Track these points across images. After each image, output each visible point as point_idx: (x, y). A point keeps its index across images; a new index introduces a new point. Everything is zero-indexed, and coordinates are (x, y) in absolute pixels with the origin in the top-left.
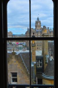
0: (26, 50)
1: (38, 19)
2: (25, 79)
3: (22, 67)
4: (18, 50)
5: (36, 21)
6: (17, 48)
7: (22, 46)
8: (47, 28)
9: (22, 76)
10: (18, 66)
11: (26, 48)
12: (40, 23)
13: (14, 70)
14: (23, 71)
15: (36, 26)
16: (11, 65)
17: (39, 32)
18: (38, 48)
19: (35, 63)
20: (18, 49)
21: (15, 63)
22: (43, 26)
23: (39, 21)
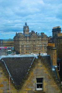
0: (15, 54)
1: (26, 24)
2: (52, 84)
3: (48, 72)
4: (8, 55)
5: (24, 26)
6: (6, 52)
7: (11, 50)
8: (35, 33)
9: (49, 81)
10: (44, 71)
11: (15, 53)
12: (28, 28)
13: (41, 75)
14: (50, 76)
15: (24, 31)
16: (37, 70)
17: (28, 37)
18: (27, 52)
19: (56, 67)
20: (8, 53)
21: (42, 68)
22: (32, 31)
23: (27, 26)
